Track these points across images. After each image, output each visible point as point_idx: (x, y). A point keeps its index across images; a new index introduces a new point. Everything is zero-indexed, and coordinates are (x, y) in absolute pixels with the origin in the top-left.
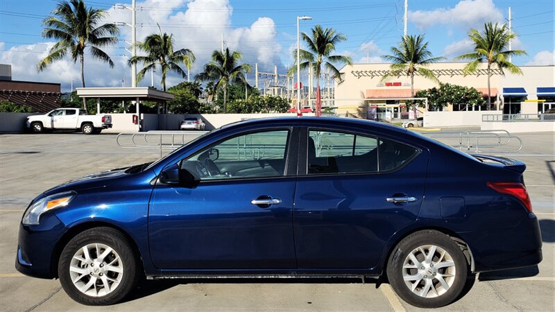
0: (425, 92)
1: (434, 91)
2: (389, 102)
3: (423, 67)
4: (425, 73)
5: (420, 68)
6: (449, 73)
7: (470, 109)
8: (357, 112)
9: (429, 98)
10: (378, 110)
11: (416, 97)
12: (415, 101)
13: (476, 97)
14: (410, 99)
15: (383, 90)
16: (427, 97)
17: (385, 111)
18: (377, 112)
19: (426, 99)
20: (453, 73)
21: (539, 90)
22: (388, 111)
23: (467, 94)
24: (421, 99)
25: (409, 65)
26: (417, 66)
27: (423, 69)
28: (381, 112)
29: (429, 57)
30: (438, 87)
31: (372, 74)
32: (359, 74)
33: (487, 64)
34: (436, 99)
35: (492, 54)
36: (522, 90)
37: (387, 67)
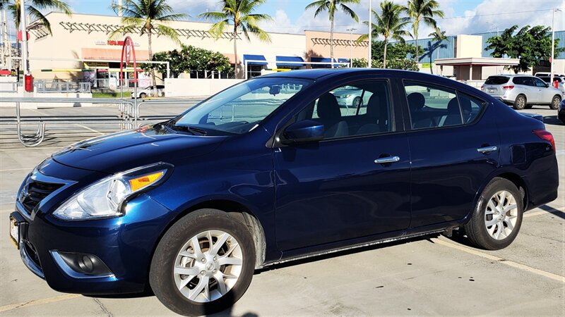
0: (164, 55)
1: (174, 54)
2: (113, 65)
3: (163, 23)
4: (166, 31)
5: (160, 26)
6: (185, 34)
7: (216, 77)
8: (69, 77)
9: (170, 62)
10: (99, 75)
11: (154, 60)
12: (154, 65)
13: (223, 64)
14: (146, 62)
15: (105, 50)
16: (168, 60)
17: (107, 77)
18: (98, 77)
19: (168, 63)
20: (190, 34)
21: (279, 58)
22: (112, 76)
23: (214, 59)
24: (161, 63)
25: (145, 20)
26: (155, 23)
27: (163, 27)
28: (103, 77)
29: (168, 13)
30: (179, 50)
31: (90, 29)
32: (71, 27)
33: (233, 27)
34: (178, 63)
35: (240, 15)
36: (262, 58)
37: (117, 20)
